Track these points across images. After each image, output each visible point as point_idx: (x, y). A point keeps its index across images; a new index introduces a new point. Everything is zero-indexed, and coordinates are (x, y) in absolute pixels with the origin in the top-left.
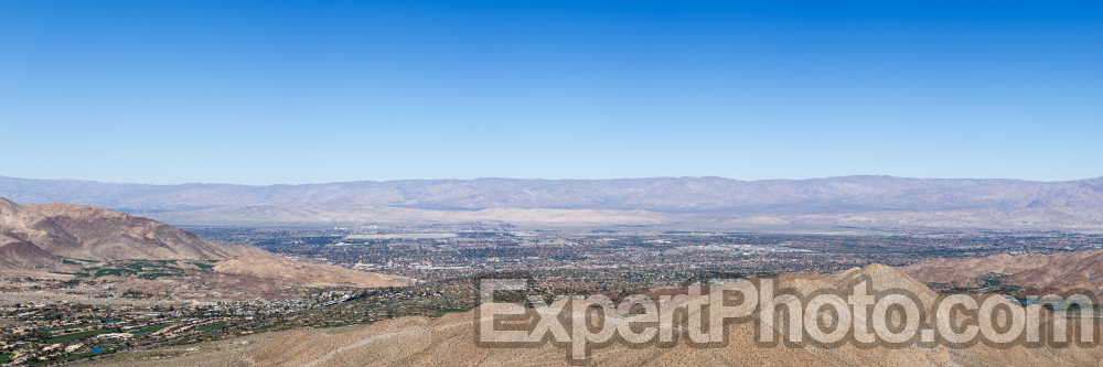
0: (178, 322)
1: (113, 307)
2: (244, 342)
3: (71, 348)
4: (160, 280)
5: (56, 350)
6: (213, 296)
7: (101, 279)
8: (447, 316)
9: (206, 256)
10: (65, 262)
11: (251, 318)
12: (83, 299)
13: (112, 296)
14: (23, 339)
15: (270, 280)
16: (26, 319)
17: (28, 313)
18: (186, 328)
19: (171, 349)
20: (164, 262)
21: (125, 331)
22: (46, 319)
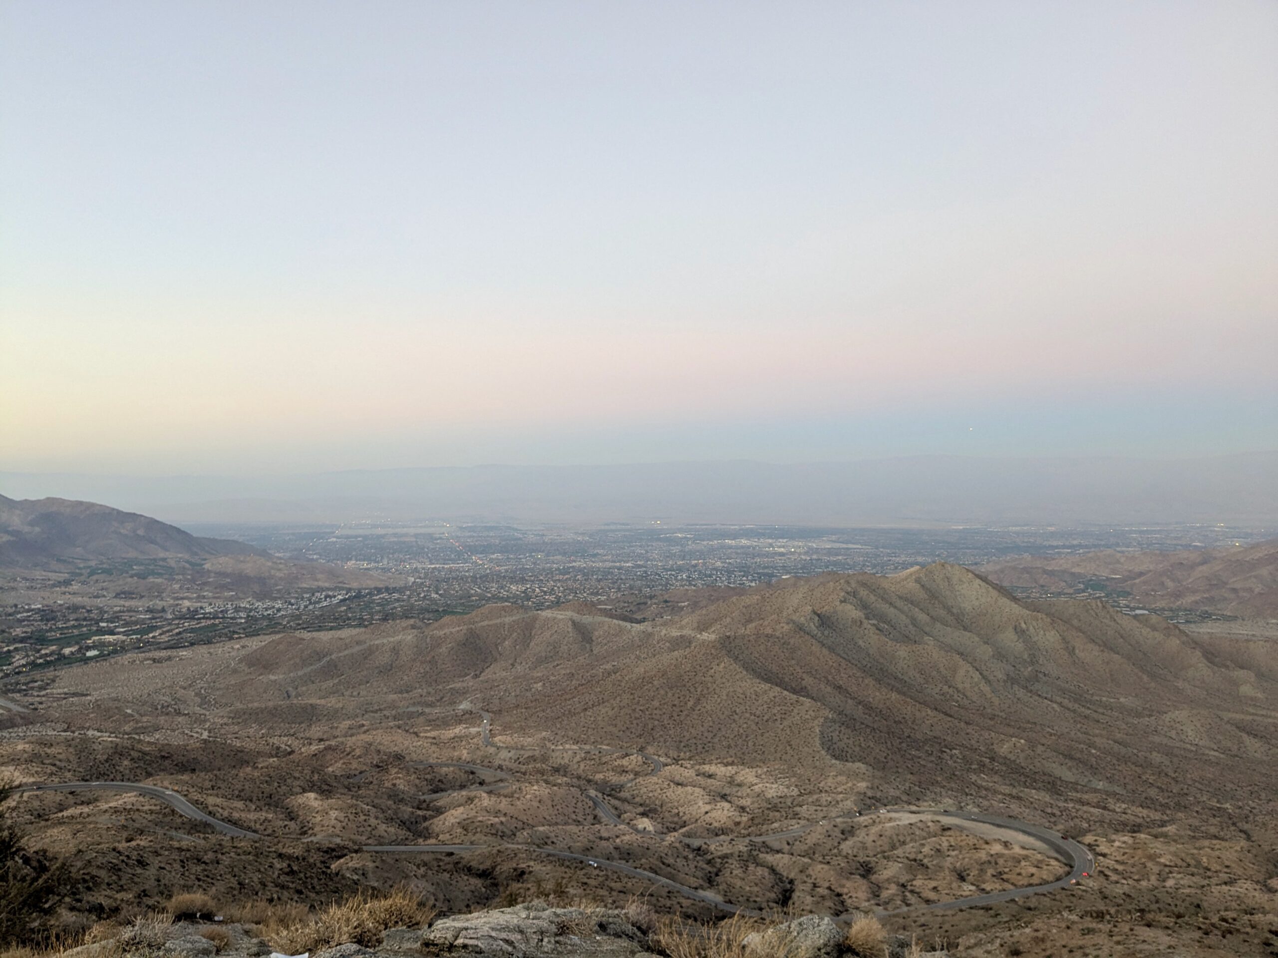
0: (170, 624)
1: (106, 609)
2: (238, 646)
3: (67, 651)
4: (151, 579)
5: (51, 654)
6: (204, 597)
7: (95, 577)
8: (446, 619)
9: (196, 554)
10: (59, 560)
11: (243, 621)
12: (78, 600)
13: (104, 596)
14: (22, 641)
15: (261, 580)
16: (24, 621)
17: (25, 614)
18: (177, 631)
19: (163, 654)
20: (155, 560)
21: (119, 633)
22: (41, 620)
